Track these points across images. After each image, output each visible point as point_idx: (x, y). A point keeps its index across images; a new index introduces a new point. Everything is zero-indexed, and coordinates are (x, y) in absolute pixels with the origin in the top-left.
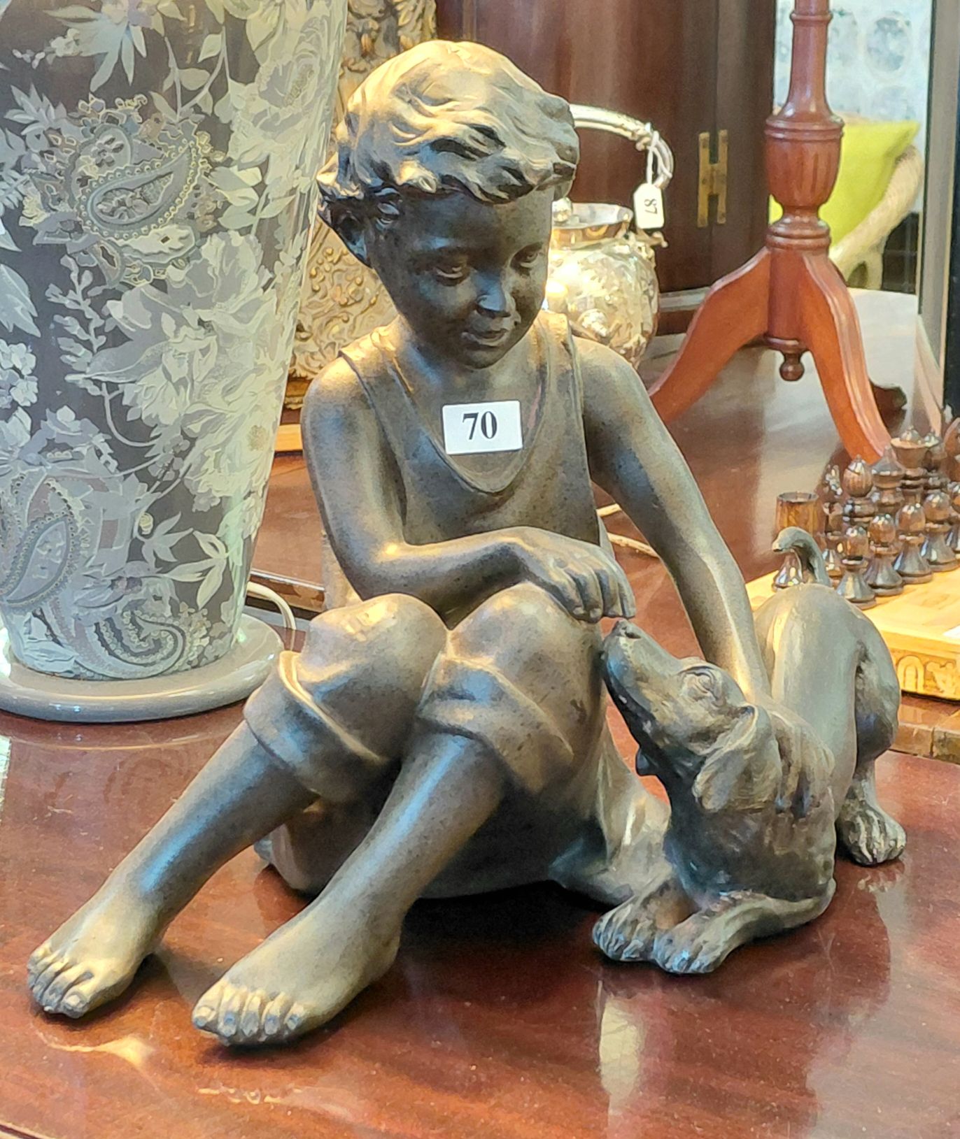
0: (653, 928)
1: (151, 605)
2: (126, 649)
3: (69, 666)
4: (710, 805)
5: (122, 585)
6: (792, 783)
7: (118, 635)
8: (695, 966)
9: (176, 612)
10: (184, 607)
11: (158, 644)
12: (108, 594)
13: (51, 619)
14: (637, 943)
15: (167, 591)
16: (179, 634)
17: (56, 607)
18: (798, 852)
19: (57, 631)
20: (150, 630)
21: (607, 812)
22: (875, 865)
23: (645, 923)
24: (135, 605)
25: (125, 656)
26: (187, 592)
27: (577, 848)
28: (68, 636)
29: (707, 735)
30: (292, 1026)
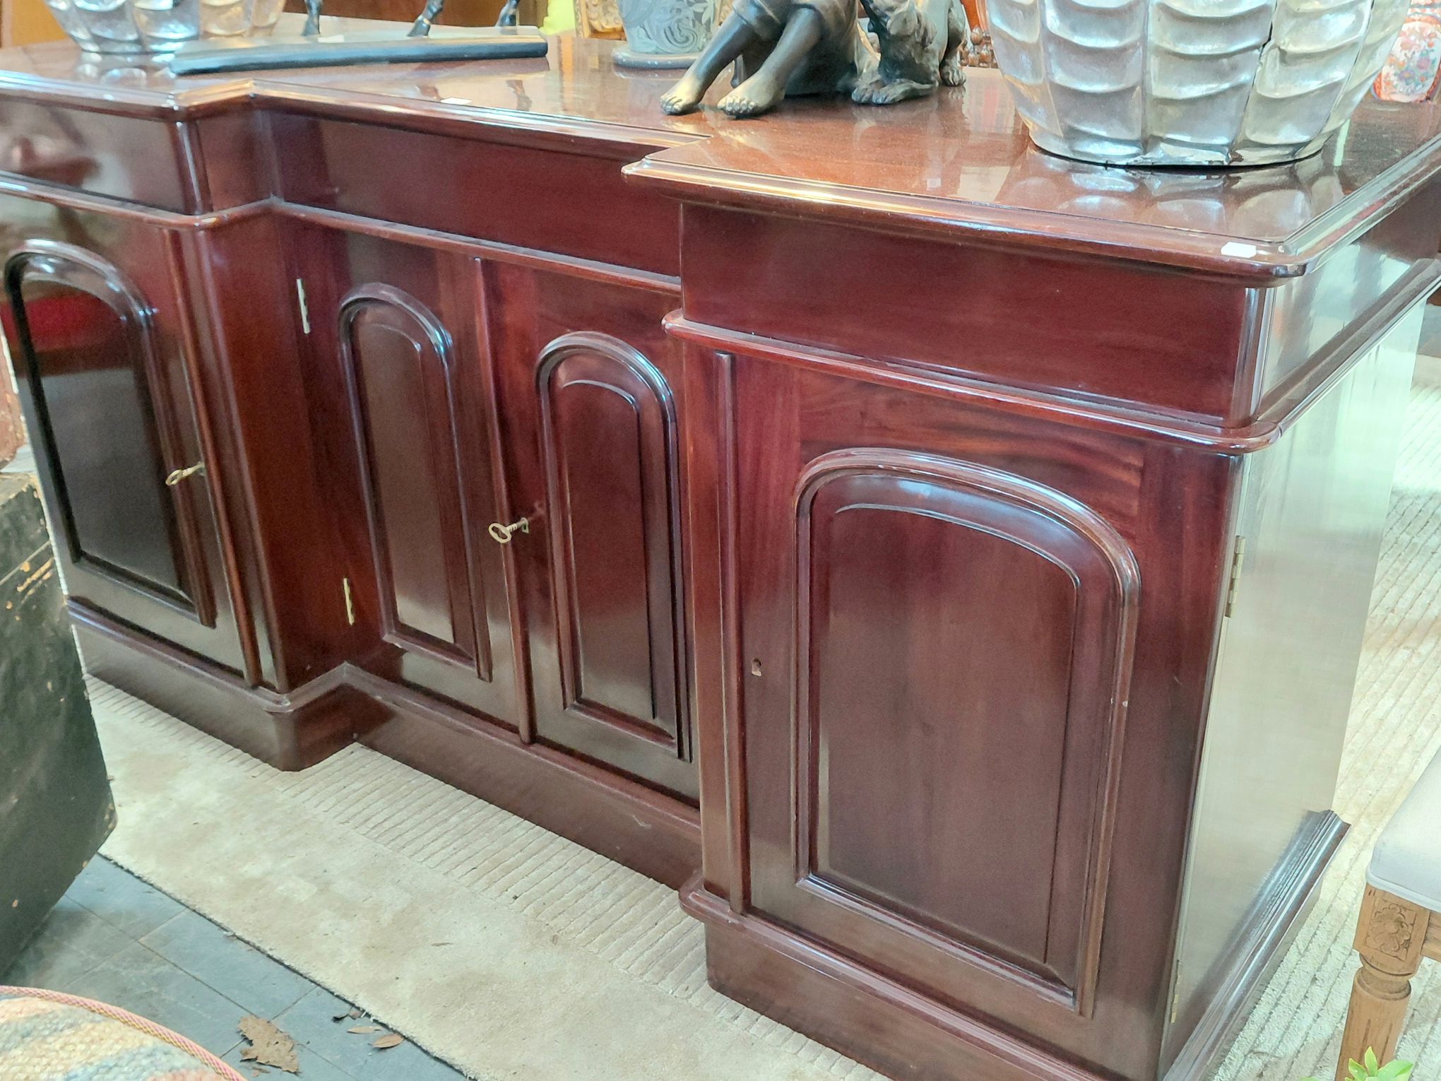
0: (873, 91)
1: (685, 21)
2: (675, 40)
3: (654, 48)
4: (893, 32)
5: (674, 11)
6: (922, 32)
7: (672, 34)
8: (887, 101)
9: (694, 26)
10: (697, 22)
11: (687, 39)
12: (669, 16)
13: (647, 29)
14: (867, 95)
15: (692, 16)
16: (695, 35)
17: (649, 22)
18: (924, 63)
19: (649, 33)
20: (685, 33)
21: (858, 60)
22: (955, 86)
23: (869, 90)
24: (679, 21)
25: (675, 43)
26: (698, 16)
27: (847, 75)
28: (653, 35)
29: (891, 9)
30: (751, 108)
